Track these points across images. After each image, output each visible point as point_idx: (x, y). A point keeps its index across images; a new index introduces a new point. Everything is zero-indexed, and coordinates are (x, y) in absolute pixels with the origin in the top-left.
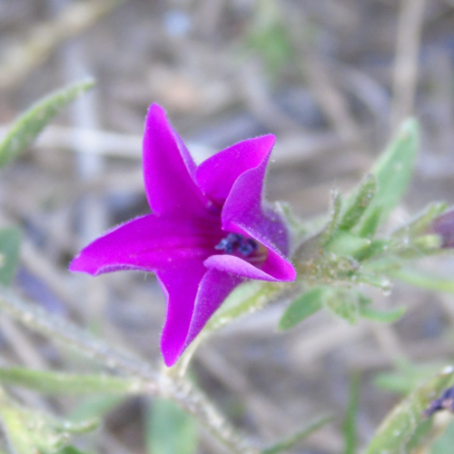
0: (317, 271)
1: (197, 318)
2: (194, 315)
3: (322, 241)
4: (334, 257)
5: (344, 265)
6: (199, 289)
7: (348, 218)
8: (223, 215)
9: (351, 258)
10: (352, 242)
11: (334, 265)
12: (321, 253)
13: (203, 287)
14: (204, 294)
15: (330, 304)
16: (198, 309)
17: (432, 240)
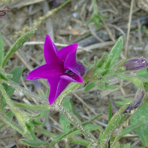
0: (92, 78)
1: (58, 92)
2: (57, 91)
3: (93, 70)
4: (96, 74)
5: (99, 76)
6: (59, 84)
7: (100, 64)
8: (64, 65)
9: (100, 75)
10: (101, 70)
11: (96, 76)
12: (93, 73)
13: (60, 84)
14: (60, 86)
15: (97, 85)
16: (58, 90)
17: (123, 68)
